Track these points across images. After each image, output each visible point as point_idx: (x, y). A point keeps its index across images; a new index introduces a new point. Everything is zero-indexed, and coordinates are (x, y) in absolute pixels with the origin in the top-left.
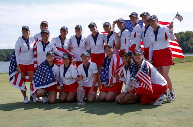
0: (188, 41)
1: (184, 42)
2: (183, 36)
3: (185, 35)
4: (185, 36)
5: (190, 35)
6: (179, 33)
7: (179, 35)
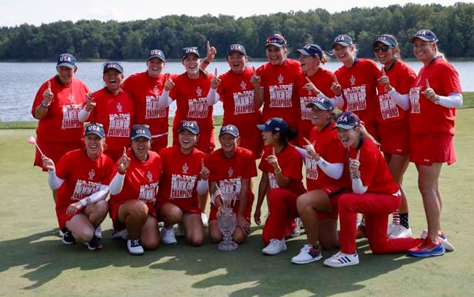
0: (409, 30)
1: (400, 33)
2: (399, 16)
3: (404, 14)
4: (403, 17)
5: (416, 14)
6: (388, 8)
7: (389, 12)
